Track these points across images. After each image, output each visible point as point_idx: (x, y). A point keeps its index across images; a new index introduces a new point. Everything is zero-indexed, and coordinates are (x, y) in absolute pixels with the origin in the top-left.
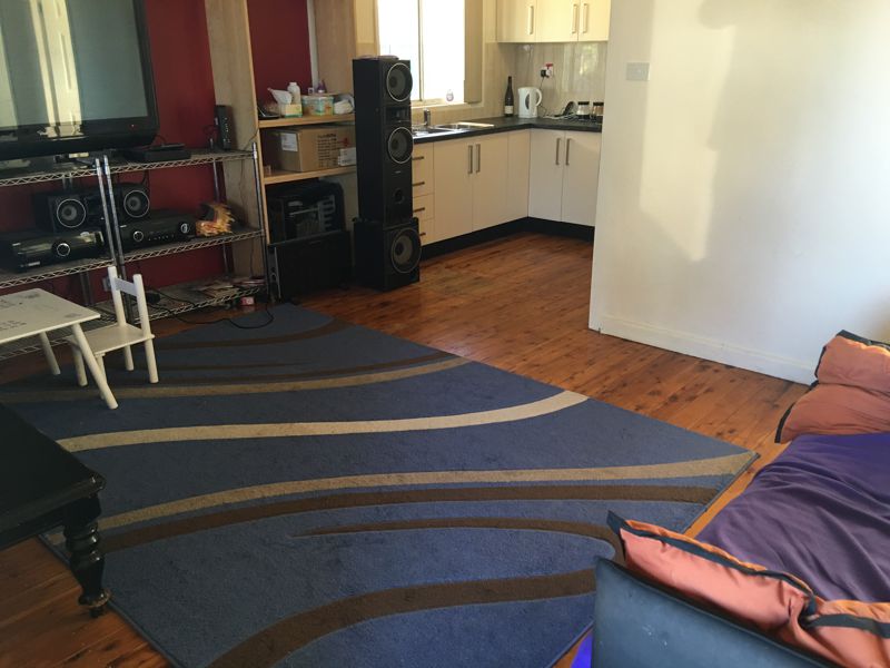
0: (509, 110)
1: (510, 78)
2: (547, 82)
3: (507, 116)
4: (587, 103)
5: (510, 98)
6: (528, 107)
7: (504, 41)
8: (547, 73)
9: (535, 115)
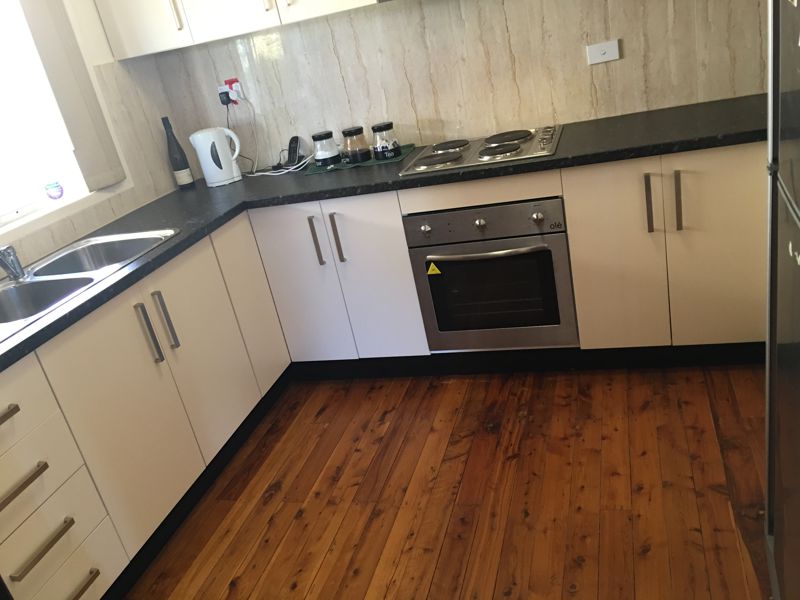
0: (184, 177)
1: (165, 121)
2: (237, 112)
3: (184, 188)
4: (328, 135)
5: (178, 156)
6: (219, 166)
7: (131, 55)
8: (233, 96)
9: (236, 176)
